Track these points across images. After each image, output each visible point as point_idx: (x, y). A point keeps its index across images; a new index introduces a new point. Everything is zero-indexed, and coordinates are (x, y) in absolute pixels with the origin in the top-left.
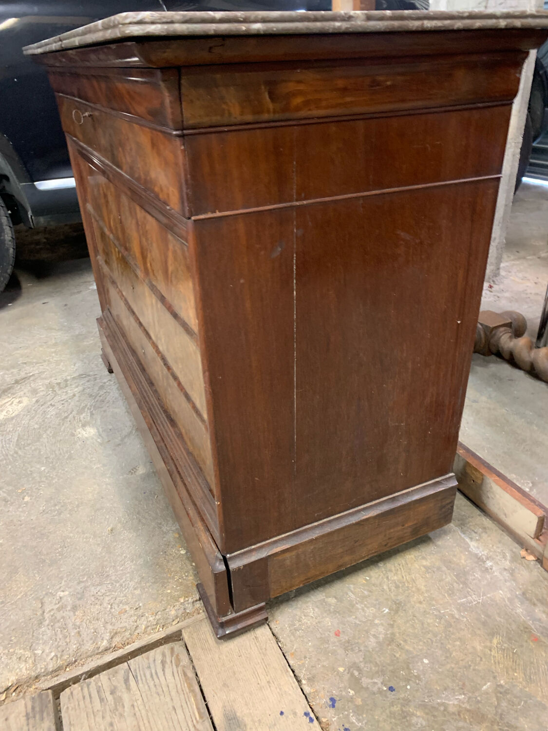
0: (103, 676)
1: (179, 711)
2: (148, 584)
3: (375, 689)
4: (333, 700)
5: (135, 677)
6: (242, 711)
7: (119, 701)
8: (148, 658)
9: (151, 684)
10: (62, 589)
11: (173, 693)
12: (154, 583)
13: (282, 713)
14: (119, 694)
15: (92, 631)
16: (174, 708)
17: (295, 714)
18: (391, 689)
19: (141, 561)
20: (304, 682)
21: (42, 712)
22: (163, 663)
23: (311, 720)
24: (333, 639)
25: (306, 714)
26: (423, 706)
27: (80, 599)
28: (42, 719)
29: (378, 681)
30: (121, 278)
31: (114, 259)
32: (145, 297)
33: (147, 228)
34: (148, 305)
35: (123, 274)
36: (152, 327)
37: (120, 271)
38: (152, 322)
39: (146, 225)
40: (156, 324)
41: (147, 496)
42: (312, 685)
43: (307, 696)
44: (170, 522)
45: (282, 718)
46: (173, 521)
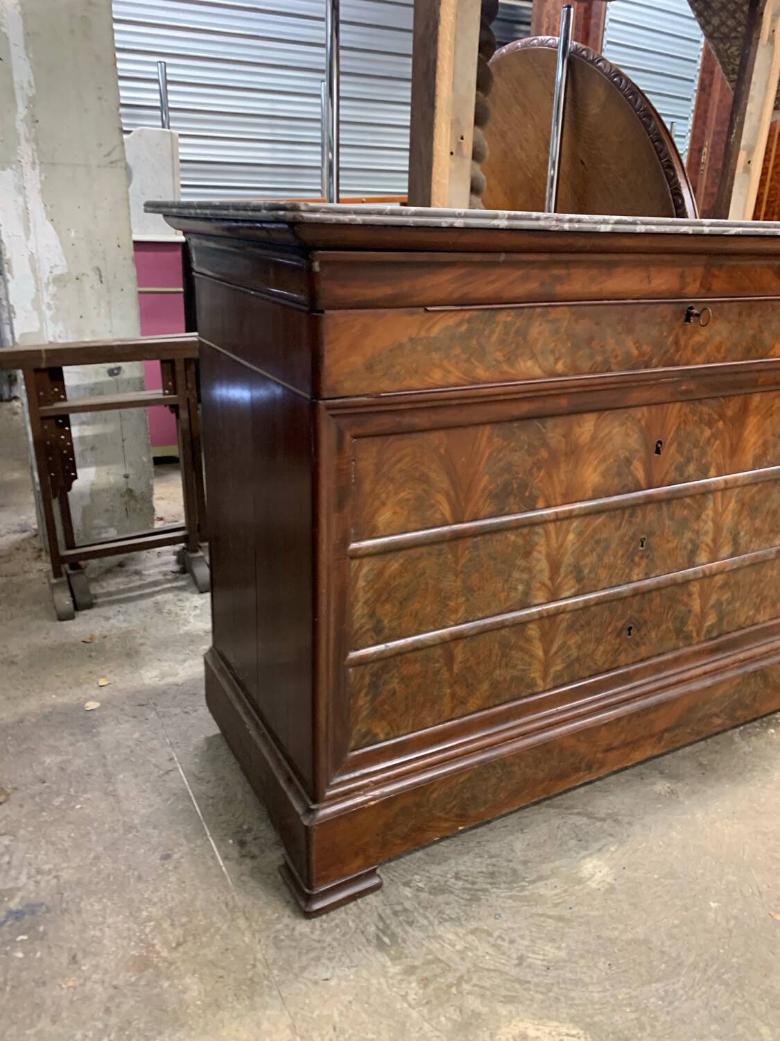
30: (570, 569)
31: (540, 557)
32: (698, 517)
33: (774, 408)
34: (705, 522)
35: (586, 555)
36: (707, 545)
37: (568, 560)
38: (708, 539)
39: (772, 406)
40: (725, 530)
41: (707, 770)
44: (737, 746)
46: (733, 742)
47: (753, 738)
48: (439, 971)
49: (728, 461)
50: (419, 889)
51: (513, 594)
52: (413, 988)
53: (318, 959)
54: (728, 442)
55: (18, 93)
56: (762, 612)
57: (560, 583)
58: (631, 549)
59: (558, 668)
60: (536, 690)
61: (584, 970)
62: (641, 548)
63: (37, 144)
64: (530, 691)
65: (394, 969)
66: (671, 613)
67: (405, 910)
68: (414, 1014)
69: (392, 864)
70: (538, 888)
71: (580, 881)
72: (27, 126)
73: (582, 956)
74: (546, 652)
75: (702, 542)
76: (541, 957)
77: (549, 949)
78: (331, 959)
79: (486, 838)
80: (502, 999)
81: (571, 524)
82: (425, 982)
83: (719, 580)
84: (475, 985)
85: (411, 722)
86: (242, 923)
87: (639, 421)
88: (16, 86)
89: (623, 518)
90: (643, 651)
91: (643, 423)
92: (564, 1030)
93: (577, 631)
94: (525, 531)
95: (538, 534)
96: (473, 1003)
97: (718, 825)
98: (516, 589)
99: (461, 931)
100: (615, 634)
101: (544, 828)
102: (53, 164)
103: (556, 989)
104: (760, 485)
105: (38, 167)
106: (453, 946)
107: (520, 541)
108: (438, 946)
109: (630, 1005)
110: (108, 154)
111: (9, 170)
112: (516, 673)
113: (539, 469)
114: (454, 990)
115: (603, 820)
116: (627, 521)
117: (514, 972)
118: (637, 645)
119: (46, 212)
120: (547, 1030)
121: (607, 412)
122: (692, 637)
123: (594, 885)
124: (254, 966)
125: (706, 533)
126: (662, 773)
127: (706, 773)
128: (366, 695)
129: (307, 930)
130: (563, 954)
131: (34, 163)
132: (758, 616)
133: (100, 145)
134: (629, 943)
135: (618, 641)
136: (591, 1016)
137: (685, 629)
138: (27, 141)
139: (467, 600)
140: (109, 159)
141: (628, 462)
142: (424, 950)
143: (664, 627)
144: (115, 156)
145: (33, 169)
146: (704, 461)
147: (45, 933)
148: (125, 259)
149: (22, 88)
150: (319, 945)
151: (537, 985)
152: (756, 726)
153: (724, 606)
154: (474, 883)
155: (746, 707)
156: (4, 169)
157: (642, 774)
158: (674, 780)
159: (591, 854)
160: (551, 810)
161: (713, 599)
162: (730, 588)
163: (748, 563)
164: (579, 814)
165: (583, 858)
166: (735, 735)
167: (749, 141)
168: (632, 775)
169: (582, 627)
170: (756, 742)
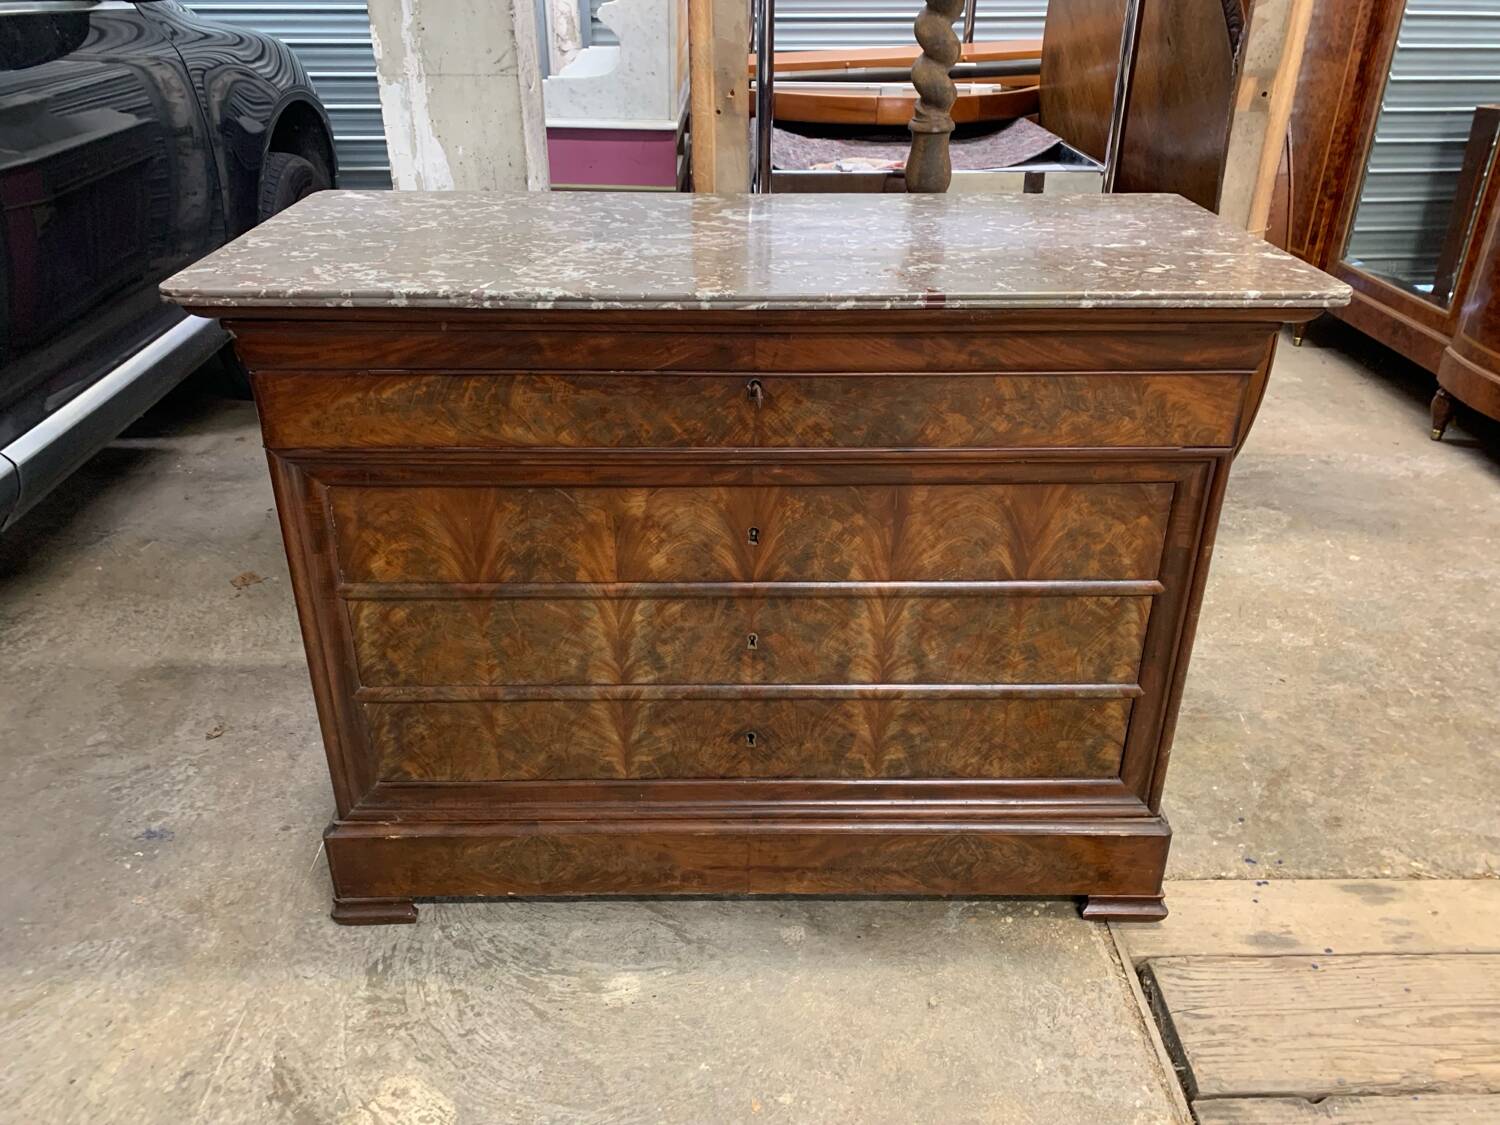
0: (1186, 1039)
1: (1247, 976)
2: (1056, 966)
3: (1240, 830)
4: (1248, 861)
5: (1195, 1007)
6: (1250, 930)
7: (1224, 1029)
8: (1171, 991)
9: (1206, 994)
10: (1030, 1066)
11: (1221, 976)
12: (1056, 959)
13: (1256, 901)
14: (1215, 1027)
15: (1113, 1042)
16: (1243, 980)
17: (1257, 892)
18: (1241, 820)
19: (1008, 968)
20: (1223, 874)
21: (1228, 1109)
22: (1180, 977)
23: (1266, 883)
25: (1259, 884)
26: (1260, 808)
27: (1054, 1048)
28: (1239, 1109)
29: (1231, 825)
30: (642, 654)
31: (596, 634)
32: (844, 625)
33: (960, 507)
34: (859, 633)
35: (665, 642)
36: (867, 660)
37: (637, 644)
38: (870, 652)
39: (955, 504)
40: (897, 647)
41: (867, 935)
42: (1230, 870)
43: (1239, 877)
44: (942, 921)
45: (1261, 902)
46: (942, 916)
47: (974, 920)
48: (395, 1010)
49: (880, 563)
50: (449, 937)
51: (564, 667)
52: (361, 1015)
53: (316, 959)
54: (876, 540)
56: (996, 764)
57: (631, 666)
58: (734, 646)
59: (644, 758)
60: (615, 775)
61: (513, 1066)
62: (750, 647)
63: (424, 54)
64: (608, 775)
65: (363, 993)
66: (818, 730)
67: (420, 949)
68: (342, 1034)
69: (451, 905)
70: (551, 979)
71: (597, 990)
72: (413, 34)
73: (523, 1054)
74: (624, 739)
75: (857, 656)
76: (488, 1038)
77: (502, 1036)
78: (325, 964)
79: (554, 914)
80: (419, 1055)
81: (637, 605)
82: (376, 1013)
83: (901, 708)
84: (410, 1035)
85: (448, 771)
86: (289, 906)
87: (715, 503)
89: (715, 609)
90: (777, 766)
91: (722, 505)
92: (441, 1103)
93: (665, 724)
94: (570, 603)
95: (589, 609)
96: (395, 1049)
97: (807, 995)
98: (567, 662)
99: (446, 987)
100: (727, 739)
101: (622, 927)
102: (440, 75)
103: (471, 1069)
104: (955, 601)
105: (424, 79)
106: (426, 995)
107: (563, 612)
108: (415, 990)
109: (519, 1112)
110: (499, 61)
111: (395, 84)
112: (582, 751)
113: (575, 540)
114: (390, 1031)
115: (689, 942)
116: (722, 613)
117: (452, 1038)
118: (768, 757)
119: (433, 126)
120: (428, 1096)
121: (660, 490)
122: (863, 768)
123: (606, 998)
124: (267, 944)
125: (862, 646)
127: (863, 938)
128: (389, 732)
129: (331, 932)
130: (509, 1045)
131: (420, 75)
132: (987, 767)
133: (490, 51)
134: (578, 1063)
135: (734, 747)
136: (475, 1104)
137: (848, 755)
138: (413, 51)
139: (501, 663)
140: (499, 66)
141: (707, 546)
142: (401, 989)
143: (808, 745)
144: (506, 62)
145: (420, 81)
146: (836, 560)
147: (156, 856)
148: (517, 179)
150: (327, 949)
151: (460, 1058)
152: (996, 908)
153: (917, 741)
154: (500, 951)
155: (954, 877)
156: (389, 83)
157: (788, 911)
158: (815, 931)
159: (637, 970)
160: (648, 912)
161: (893, 728)
162: (923, 721)
163: (946, 696)
164: (669, 926)
165: (626, 970)
166: (954, 909)
167: (1261, 62)
168: (776, 908)
169: (673, 720)
170: (972, 926)
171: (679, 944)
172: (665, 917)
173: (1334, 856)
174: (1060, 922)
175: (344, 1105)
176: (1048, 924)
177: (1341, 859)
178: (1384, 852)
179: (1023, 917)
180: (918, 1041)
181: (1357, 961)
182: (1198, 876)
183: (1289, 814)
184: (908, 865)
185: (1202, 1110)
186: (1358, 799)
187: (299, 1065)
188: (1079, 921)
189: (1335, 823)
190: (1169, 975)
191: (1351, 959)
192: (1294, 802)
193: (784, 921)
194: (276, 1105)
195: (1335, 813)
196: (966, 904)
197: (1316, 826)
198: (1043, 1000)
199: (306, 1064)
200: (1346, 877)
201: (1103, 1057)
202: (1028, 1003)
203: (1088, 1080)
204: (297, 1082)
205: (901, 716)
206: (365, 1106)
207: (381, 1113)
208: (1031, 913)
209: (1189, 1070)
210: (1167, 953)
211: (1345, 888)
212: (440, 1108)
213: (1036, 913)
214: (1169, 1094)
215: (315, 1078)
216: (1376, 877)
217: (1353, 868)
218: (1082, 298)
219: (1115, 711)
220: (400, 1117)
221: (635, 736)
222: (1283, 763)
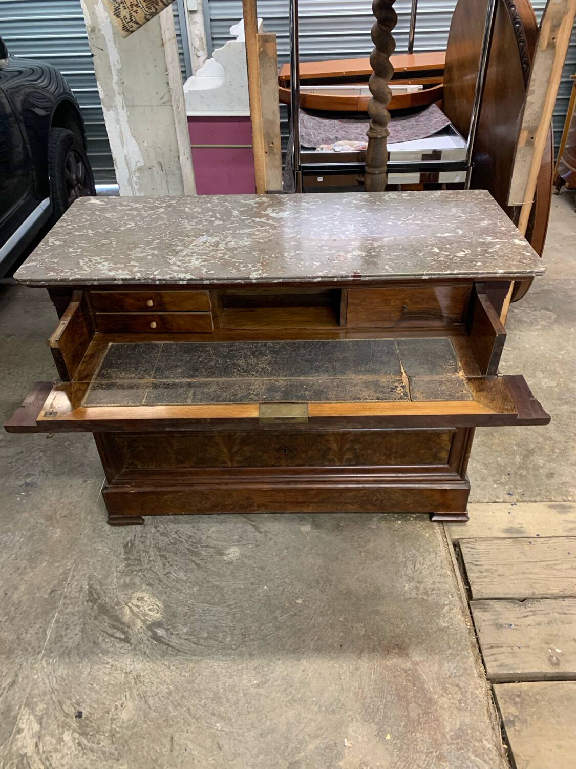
0: (470, 575)
1: (500, 547)
2: (418, 543)
3: (508, 480)
4: (509, 494)
5: (476, 561)
6: (505, 526)
7: (487, 571)
8: (467, 554)
9: (481, 555)
10: (403, 587)
11: (490, 547)
12: (418, 540)
13: (509, 513)
14: (482, 570)
15: (439, 576)
16: (498, 549)
17: (511, 509)
18: (509, 474)
19: (397, 544)
20: (497, 500)
21: (484, 605)
22: (471, 548)
23: (515, 504)
24: (478, 483)
25: (512, 505)
26: (518, 468)
27: (413, 579)
28: (488, 605)
29: (504, 477)
41: (338, 529)
42: (501, 498)
43: (504, 502)
44: (370, 523)
45: (512, 514)
46: (370, 520)
47: (384, 522)
48: (136, 563)
50: (158, 531)
52: (122, 566)
53: (102, 541)
55: (112, 68)
56: (393, 459)
59: (239, 459)
60: (226, 465)
61: (187, 587)
63: (124, 95)
64: (223, 465)
65: (123, 556)
66: (314, 446)
67: (146, 537)
68: (115, 574)
69: (158, 517)
70: (202, 550)
71: (222, 554)
72: (119, 86)
73: (191, 582)
74: (230, 451)
76: (176, 576)
77: (182, 575)
78: (106, 543)
79: (203, 520)
80: (147, 583)
82: (129, 565)
83: (350, 438)
84: (143, 574)
86: (89, 517)
88: (111, 64)
90: (297, 461)
92: (157, 603)
93: (247, 445)
96: (137, 580)
97: (309, 556)
99: (158, 553)
100: (275, 451)
101: (232, 525)
102: (133, 106)
103: (169, 589)
105: (125, 109)
106: (149, 557)
108: (144, 555)
109: (189, 607)
110: (162, 98)
111: (111, 111)
112: (212, 456)
114: (135, 573)
115: (261, 532)
117: (161, 576)
118: (293, 458)
119: (131, 132)
120: (152, 600)
122: (335, 462)
123: (225, 558)
124: (81, 534)
126: (313, 521)
127: (336, 530)
128: (127, 449)
129: (108, 529)
130: (185, 578)
131: (123, 106)
132: (389, 460)
133: (157, 93)
134: (214, 586)
135: (278, 454)
136: (171, 603)
137: (328, 456)
138: (119, 94)
140: (162, 101)
142: (139, 554)
143: (310, 453)
144: (166, 99)
145: (123, 109)
147: (31, 494)
148: (174, 157)
149: (114, 65)
150: (106, 536)
151: (164, 584)
152: (394, 517)
153: (358, 451)
154: (180, 537)
155: (375, 505)
156: (108, 111)
157: (304, 518)
158: (315, 527)
159: (238, 545)
160: (244, 519)
161: (347, 446)
162: (360, 443)
163: (370, 433)
164: (253, 525)
165: (234, 545)
166: (376, 517)
167: (530, 123)
168: (299, 517)
169: (251, 444)
170: (383, 525)
171: (257, 534)
172: (251, 521)
173: (548, 492)
174: (422, 523)
175: (118, 604)
176: (416, 524)
177: (551, 493)
178: (570, 489)
179: (405, 521)
180: (356, 576)
181: (549, 540)
182: (486, 501)
183: (531, 472)
184: (355, 501)
185: (473, 605)
186: (564, 464)
187: (98, 587)
188: (430, 523)
189: (551, 475)
190: (467, 547)
191: (547, 539)
192: (534, 465)
193: (302, 523)
194: (90, 604)
195: (552, 471)
196: (381, 515)
197: (542, 477)
198: (411, 558)
199: (101, 587)
200: (551, 501)
201: (434, 583)
202: (404, 559)
203: (426, 593)
204: (98, 594)
205: (351, 441)
206: (126, 604)
207: (133, 607)
208: (409, 519)
209: (470, 588)
210: (467, 537)
211: (550, 507)
212: (157, 605)
213: (412, 519)
214: (460, 598)
215: (105, 592)
216: (565, 501)
217: (555, 497)
218: (423, 275)
219: (446, 438)
220: (141, 609)
221: (234, 450)
222: (532, 446)
